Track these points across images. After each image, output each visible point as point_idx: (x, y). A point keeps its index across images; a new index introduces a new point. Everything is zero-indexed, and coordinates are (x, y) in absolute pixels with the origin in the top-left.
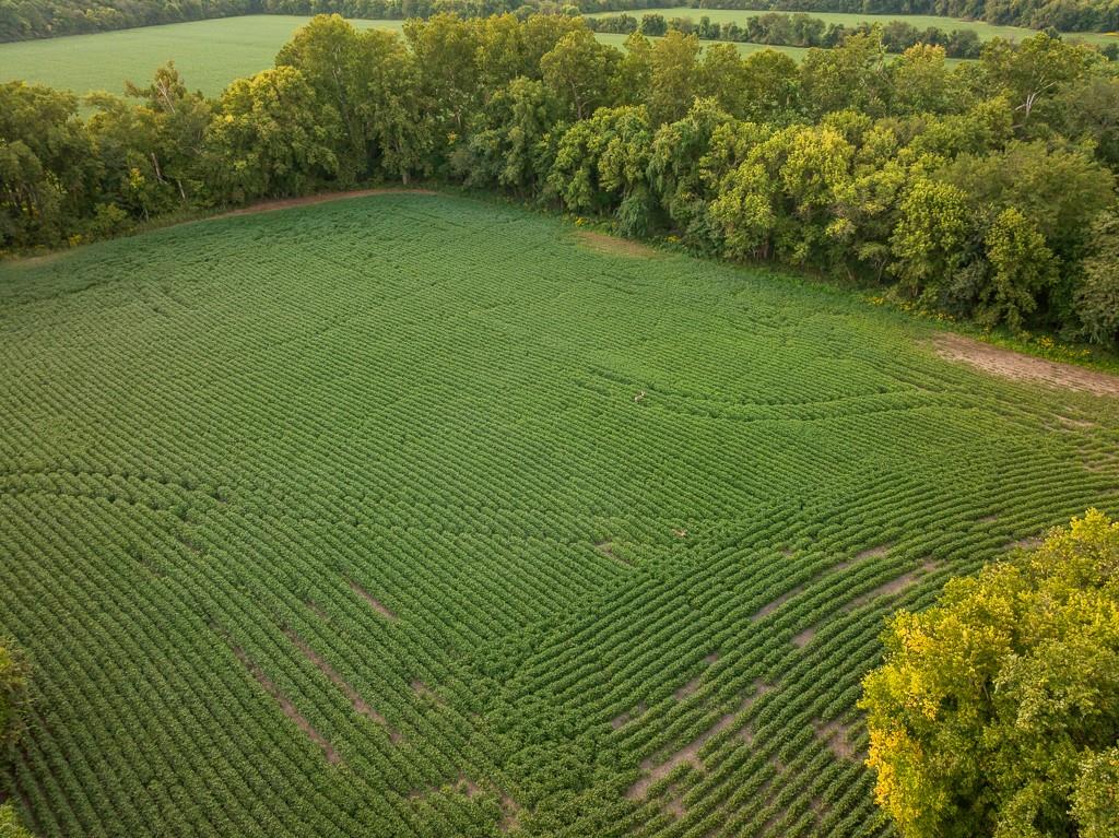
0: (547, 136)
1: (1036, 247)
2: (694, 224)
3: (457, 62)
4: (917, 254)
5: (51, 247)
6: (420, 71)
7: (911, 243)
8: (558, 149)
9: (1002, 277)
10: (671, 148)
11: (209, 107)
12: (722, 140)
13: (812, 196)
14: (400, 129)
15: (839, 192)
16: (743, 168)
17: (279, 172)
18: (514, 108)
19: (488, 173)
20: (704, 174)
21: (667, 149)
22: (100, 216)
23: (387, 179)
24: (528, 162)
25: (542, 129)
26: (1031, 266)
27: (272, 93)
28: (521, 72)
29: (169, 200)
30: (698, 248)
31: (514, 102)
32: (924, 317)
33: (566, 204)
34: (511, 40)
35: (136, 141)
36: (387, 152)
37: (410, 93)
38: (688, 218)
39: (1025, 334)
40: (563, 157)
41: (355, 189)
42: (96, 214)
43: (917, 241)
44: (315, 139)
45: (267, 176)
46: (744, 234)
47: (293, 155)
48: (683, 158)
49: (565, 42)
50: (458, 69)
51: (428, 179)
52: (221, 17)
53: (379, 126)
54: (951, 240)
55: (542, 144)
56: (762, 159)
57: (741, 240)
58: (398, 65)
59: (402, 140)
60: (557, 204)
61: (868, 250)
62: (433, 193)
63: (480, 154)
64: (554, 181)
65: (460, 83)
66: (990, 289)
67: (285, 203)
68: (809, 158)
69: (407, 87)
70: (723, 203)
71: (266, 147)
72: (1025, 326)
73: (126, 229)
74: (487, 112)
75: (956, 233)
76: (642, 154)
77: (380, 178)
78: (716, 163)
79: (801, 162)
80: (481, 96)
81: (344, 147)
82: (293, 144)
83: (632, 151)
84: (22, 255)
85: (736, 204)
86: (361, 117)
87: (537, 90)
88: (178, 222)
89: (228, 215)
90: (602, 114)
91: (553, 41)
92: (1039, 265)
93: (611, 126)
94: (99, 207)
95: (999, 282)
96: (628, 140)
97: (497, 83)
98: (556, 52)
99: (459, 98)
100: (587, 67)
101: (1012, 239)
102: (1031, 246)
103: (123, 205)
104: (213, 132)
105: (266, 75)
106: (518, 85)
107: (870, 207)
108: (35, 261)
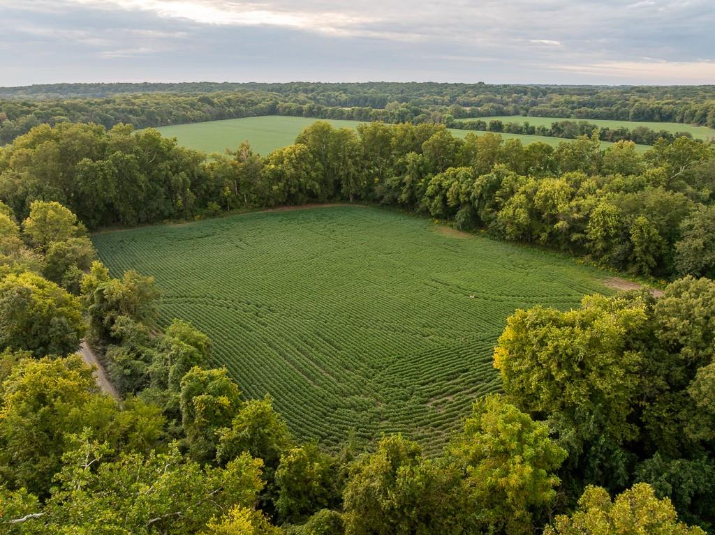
0: (423, 180)
1: (654, 235)
2: (493, 223)
3: (381, 145)
4: (597, 238)
5: (186, 220)
6: (363, 148)
7: (595, 232)
8: (428, 186)
9: (637, 249)
10: (482, 187)
11: (263, 161)
12: (507, 183)
13: (549, 210)
14: (351, 175)
15: (561, 208)
16: (516, 196)
17: (292, 192)
18: (408, 167)
19: (393, 197)
20: (498, 199)
21: (480, 187)
22: (209, 208)
23: (342, 199)
24: (413, 193)
25: (420, 176)
26: (652, 244)
27: (293, 156)
28: (413, 150)
29: (239, 203)
30: (495, 236)
31: (408, 164)
32: (603, 270)
33: (430, 213)
34: (408, 135)
35: (229, 175)
36: (344, 186)
37: (358, 158)
38: (490, 221)
39: (652, 278)
40: (430, 190)
41: (327, 203)
42: (207, 206)
43: (597, 232)
44: (311, 178)
45: (286, 194)
46: (515, 227)
47: (300, 185)
48: (488, 191)
49: (435, 136)
50: (382, 148)
51: (362, 200)
52: (255, 116)
53: (341, 173)
54: (613, 231)
55: (421, 184)
56: (524, 192)
57: (514, 230)
58: (353, 145)
59: (352, 180)
60: (426, 213)
61: (575, 237)
62: (364, 207)
63: (389, 188)
64: (425, 202)
65: (382, 154)
66: (633, 255)
67: (292, 208)
68: (548, 192)
69: (356, 156)
70: (504, 212)
71: (288, 181)
72: (652, 274)
73: (219, 214)
74: (395, 168)
75: (616, 228)
76: (468, 189)
77: (339, 198)
78: (504, 194)
79: (543, 194)
80: (392, 161)
81: (324, 182)
82: (301, 180)
83: (463, 188)
84: (175, 222)
85: (511, 213)
86: (333, 169)
87: (419, 158)
88: (242, 213)
89: (265, 211)
90: (451, 170)
91: (429, 136)
92: (657, 244)
93: (454, 176)
94: (209, 203)
95: (637, 252)
96: (462, 183)
97: (401, 155)
98: (430, 141)
99: (381, 161)
100: (445, 148)
101: (642, 231)
102: (651, 234)
103: (219, 203)
104: (264, 172)
105: (291, 148)
106: (411, 156)
107: (576, 216)
108: (178, 225)
